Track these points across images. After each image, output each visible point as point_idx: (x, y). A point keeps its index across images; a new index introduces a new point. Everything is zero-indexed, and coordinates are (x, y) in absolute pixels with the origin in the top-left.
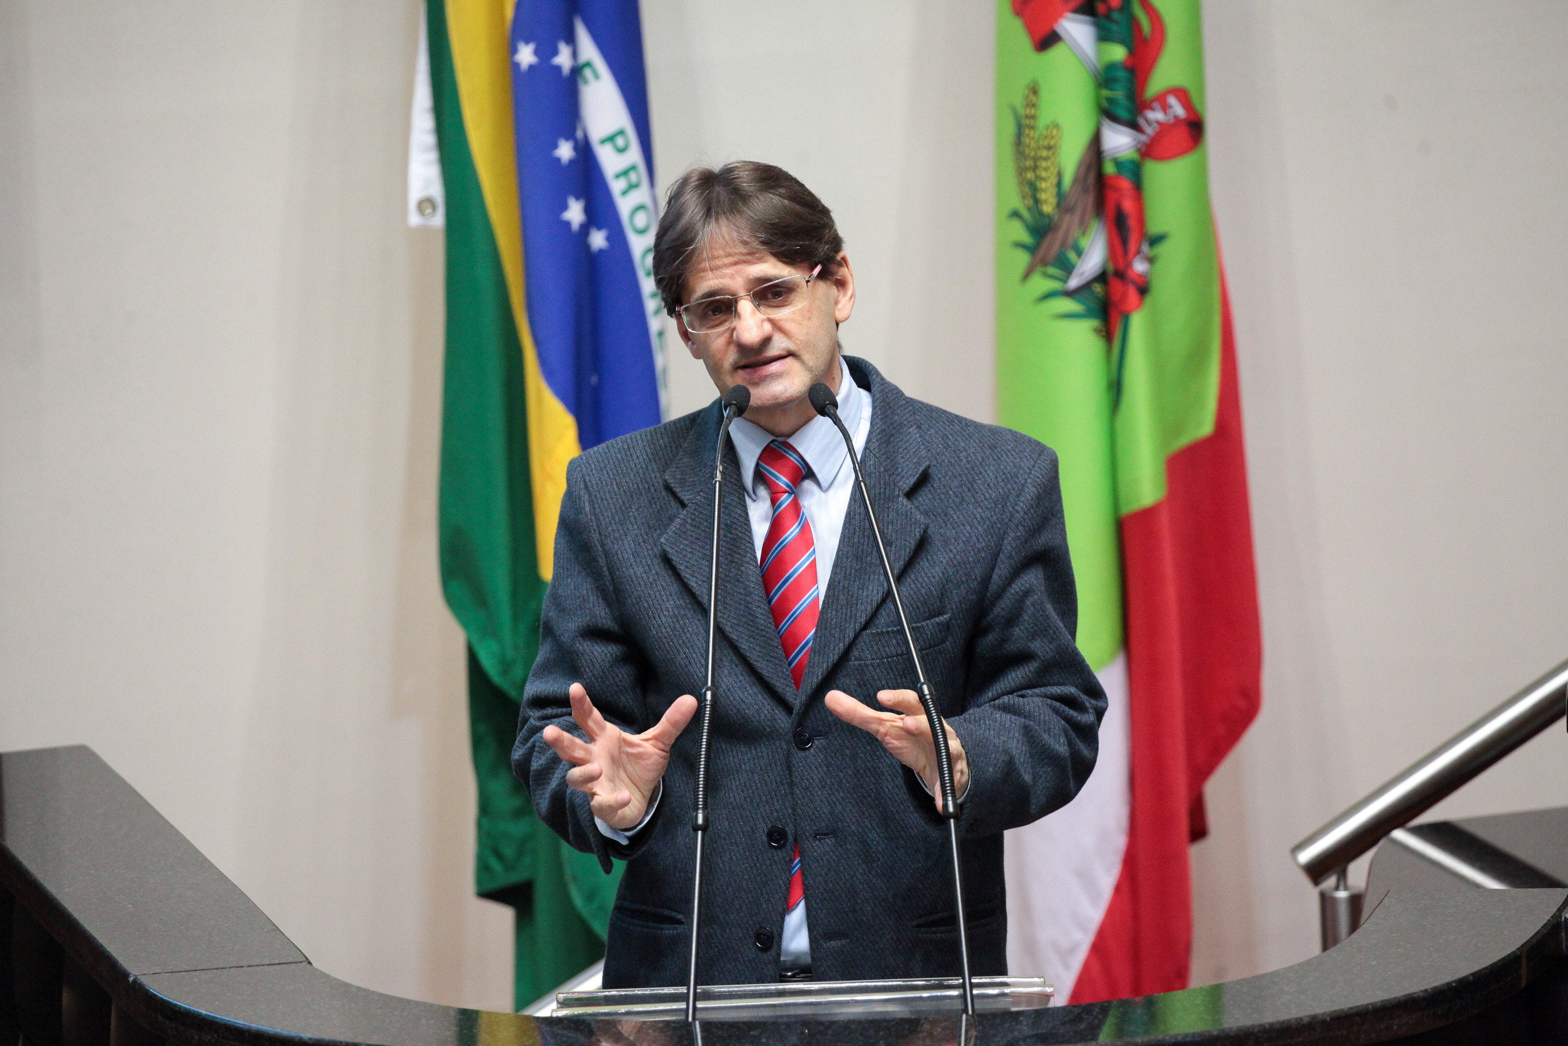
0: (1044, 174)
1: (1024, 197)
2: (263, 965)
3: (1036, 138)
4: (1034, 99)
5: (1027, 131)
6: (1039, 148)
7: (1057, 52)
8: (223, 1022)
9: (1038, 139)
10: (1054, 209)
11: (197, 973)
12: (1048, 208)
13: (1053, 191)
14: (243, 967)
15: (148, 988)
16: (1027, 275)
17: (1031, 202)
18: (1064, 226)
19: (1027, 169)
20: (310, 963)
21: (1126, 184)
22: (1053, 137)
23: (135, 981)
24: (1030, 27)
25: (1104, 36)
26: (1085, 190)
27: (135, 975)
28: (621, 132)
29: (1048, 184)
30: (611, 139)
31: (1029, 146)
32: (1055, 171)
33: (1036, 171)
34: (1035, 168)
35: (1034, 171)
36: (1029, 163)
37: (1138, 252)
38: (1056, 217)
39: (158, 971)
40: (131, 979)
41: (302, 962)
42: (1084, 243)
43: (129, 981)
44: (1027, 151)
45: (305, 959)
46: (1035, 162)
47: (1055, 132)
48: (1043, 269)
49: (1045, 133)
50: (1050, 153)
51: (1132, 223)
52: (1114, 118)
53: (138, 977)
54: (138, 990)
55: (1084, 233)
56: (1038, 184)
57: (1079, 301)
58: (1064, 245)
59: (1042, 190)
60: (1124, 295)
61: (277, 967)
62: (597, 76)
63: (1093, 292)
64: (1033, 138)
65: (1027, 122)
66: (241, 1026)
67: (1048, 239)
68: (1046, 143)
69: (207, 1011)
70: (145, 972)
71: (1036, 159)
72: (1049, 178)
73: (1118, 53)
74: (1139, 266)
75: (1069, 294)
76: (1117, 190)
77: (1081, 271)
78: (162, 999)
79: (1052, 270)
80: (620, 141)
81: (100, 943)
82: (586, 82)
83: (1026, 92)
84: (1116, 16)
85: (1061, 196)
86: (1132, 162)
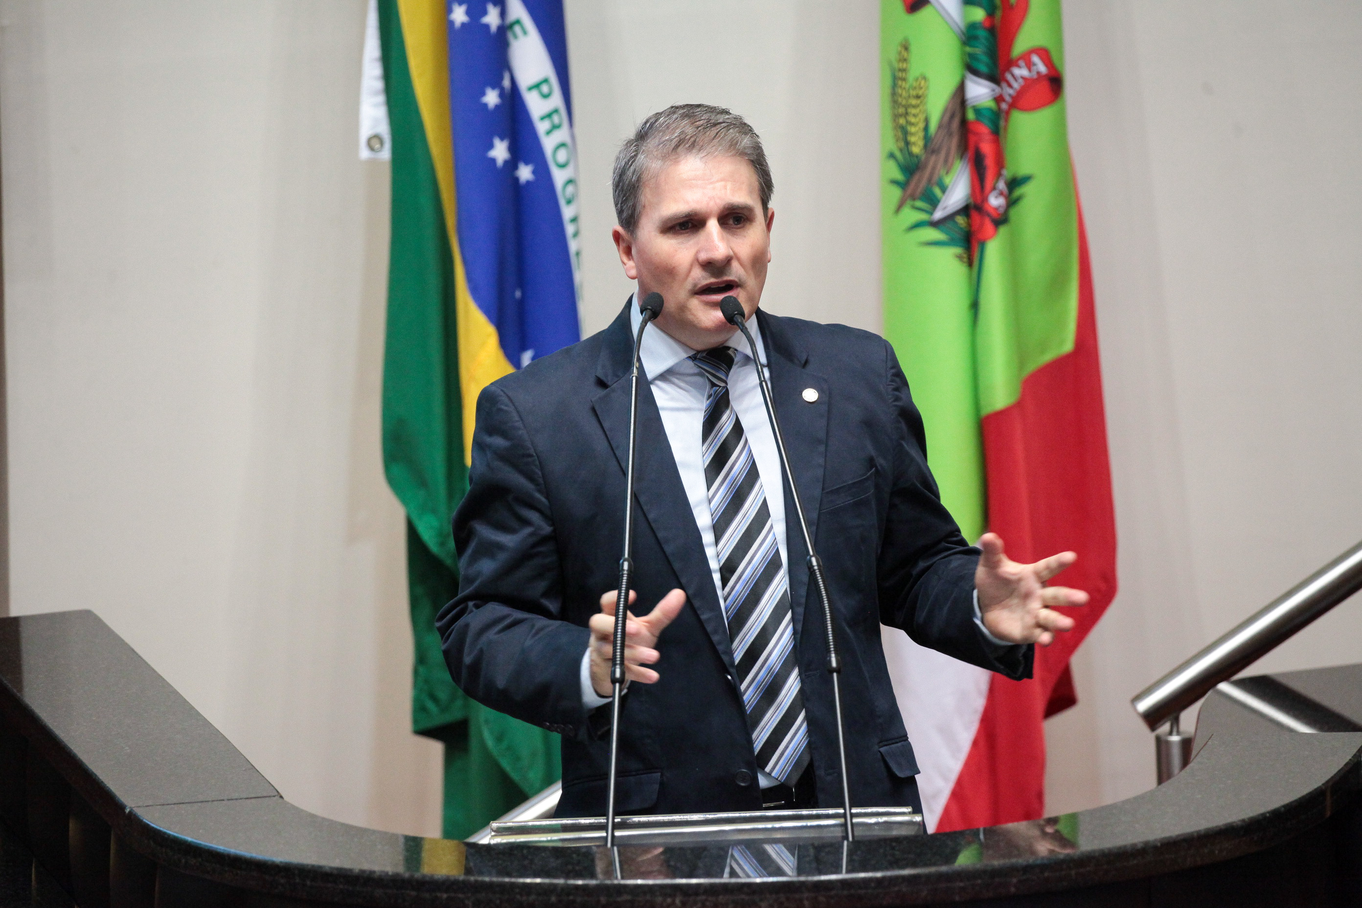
0: (913, 120)
1: (897, 140)
2: (241, 799)
3: (907, 89)
4: (906, 54)
5: (900, 83)
6: (909, 97)
7: (926, 13)
8: (207, 848)
9: (909, 90)
10: (921, 150)
11: (184, 806)
13: (921, 134)
14: (223, 800)
15: (141, 818)
16: (899, 208)
17: (902, 144)
18: (931, 163)
19: (901, 115)
20: (281, 797)
21: (984, 130)
22: (921, 88)
23: (130, 812)
26: (950, 134)
27: (130, 807)
28: (546, 80)
29: (917, 129)
30: (537, 86)
31: (901, 96)
32: (922, 117)
33: (907, 117)
34: (907, 114)
35: (905, 117)
36: (901, 110)
37: (994, 188)
38: (923, 158)
39: (151, 803)
40: (127, 811)
41: (274, 796)
42: (947, 180)
43: (125, 812)
44: (900, 100)
45: (276, 794)
46: (906, 110)
47: (923, 83)
48: (912, 203)
49: (915, 84)
50: (918, 102)
51: (989, 162)
52: (975, 72)
53: (134, 809)
54: (133, 820)
55: (947, 173)
56: (909, 128)
57: (942, 231)
58: (930, 180)
59: (912, 134)
60: (982, 225)
61: (253, 801)
62: (524, 31)
63: (956, 223)
64: (904, 88)
65: (900, 74)
66: (222, 851)
67: (917, 176)
68: (915, 93)
69: (192, 838)
70: (139, 805)
71: (906, 107)
72: (918, 123)
73: (978, 15)
74: (995, 201)
75: (935, 224)
76: (977, 134)
78: (153, 828)
79: (919, 204)
80: (545, 88)
81: (100, 780)
82: (515, 35)
83: (899, 49)
85: (927, 139)
86: (990, 109)
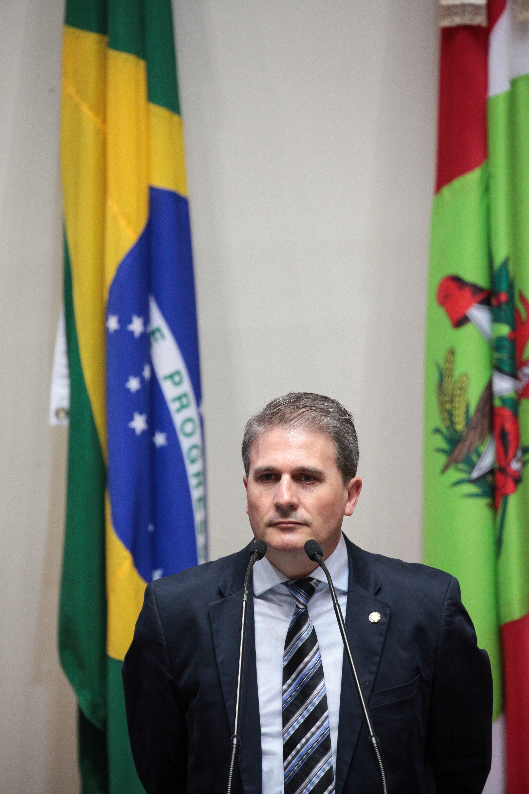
0: (458, 406)
1: (443, 420)
3: (453, 383)
4: (452, 358)
5: (446, 379)
6: (455, 389)
7: (467, 329)
10: (463, 428)
12: (460, 426)
13: (463, 416)
16: (445, 469)
17: (448, 423)
18: (470, 437)
19: (446, 402)
21: (508, 413)
22: (464, 382)
24: (450, 313)
25: (496, 319)
26: (484, 416)
28: (178, 373)
29: (461, 412)
30: (171, 377)
31: (447, 388)
32: (465, 404)
33: (453, 403)
34: (452, 401)
35: (451, 403)
36: (447, 399)
37: (514, 456)
38: (465, 433)
42: (482, 449)
44: (446, 391)
46: (452, 398)
47: (465, 379)
48: (456, 465)
49: (458, 379)
50: (462, 392)
51: (511, 437)
52: (501, 371)
55: (482, 444)
56: (454, 412)
57: (478, 486)
58: (470, 450)
59: (456, 415)
60: (505, 484)
62: (163, 337)
63: (487, 481)
64: (450, 382)
65: (447, 372)
67: (459, 446)
68: (459, 385)
71: (452, 396)
72: (461, 408)
73: (504, 330)
74: (515, 466)
75: (473, 481)
76: (502, 416)
77: (480, 466)
79: (462, 466)
80: (177, 379)
82: (156, 340)
83: (447, 353)
84: (504, 306)
85: (468, 419)
86: (512, 399)
